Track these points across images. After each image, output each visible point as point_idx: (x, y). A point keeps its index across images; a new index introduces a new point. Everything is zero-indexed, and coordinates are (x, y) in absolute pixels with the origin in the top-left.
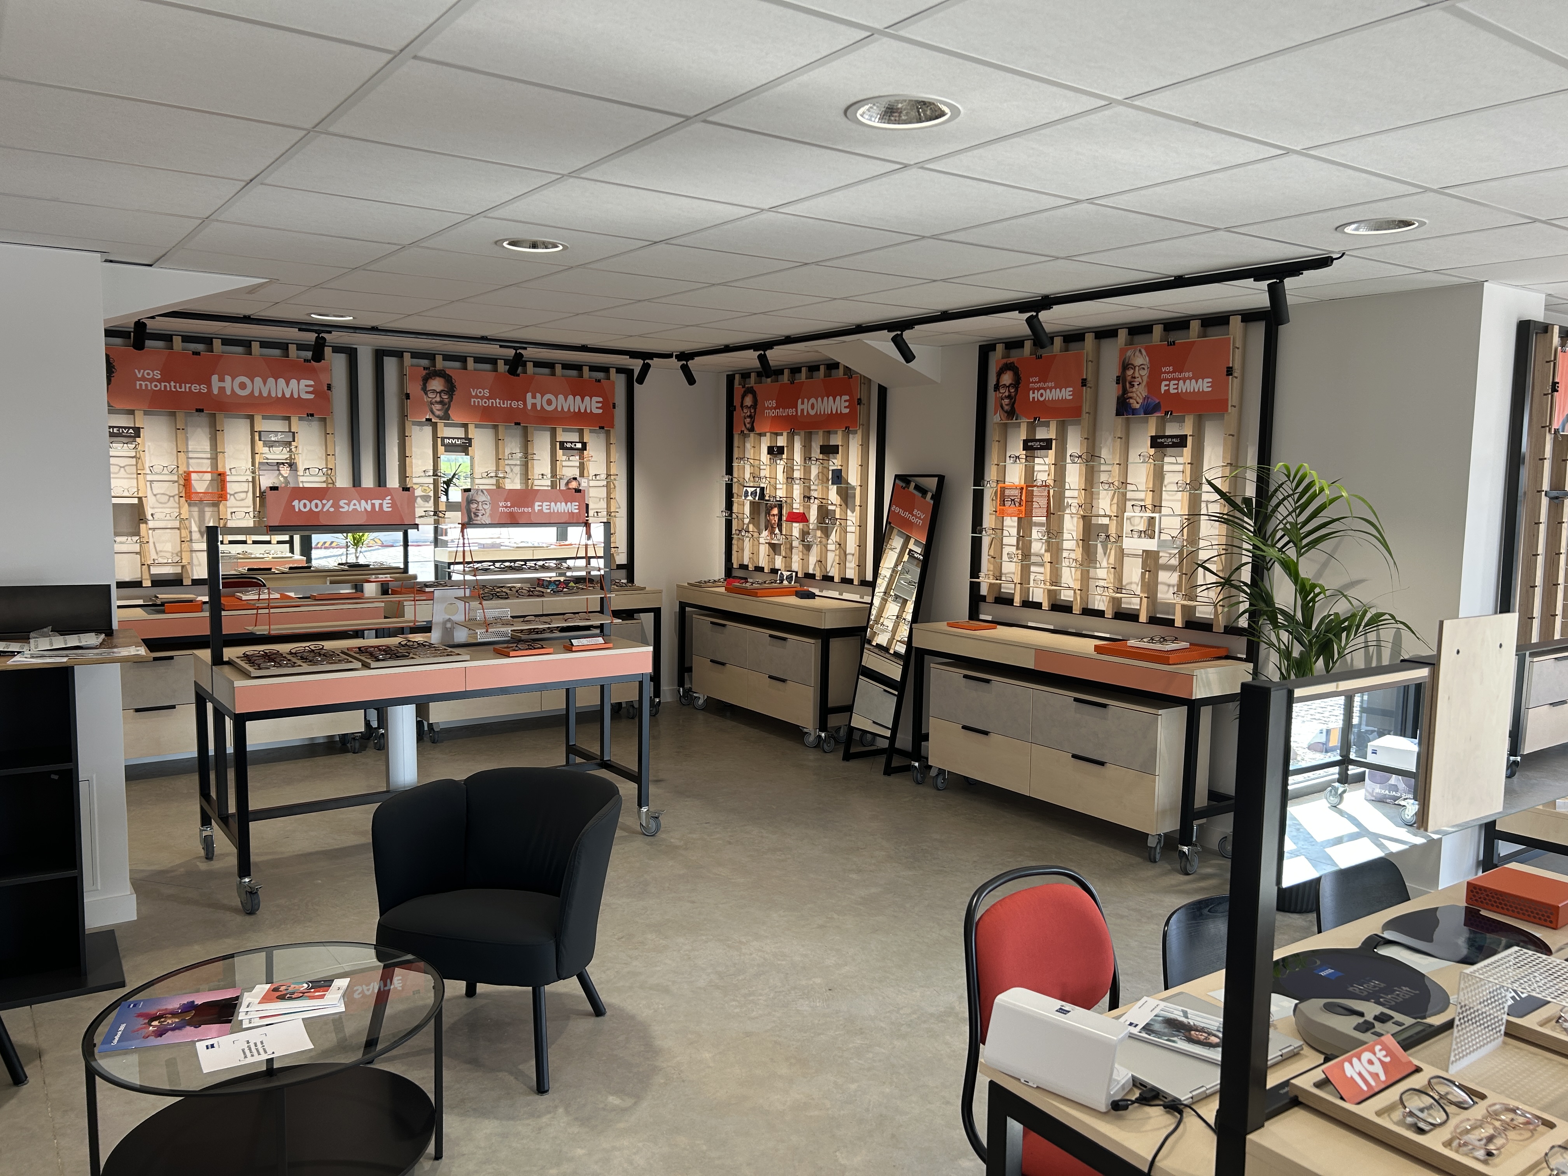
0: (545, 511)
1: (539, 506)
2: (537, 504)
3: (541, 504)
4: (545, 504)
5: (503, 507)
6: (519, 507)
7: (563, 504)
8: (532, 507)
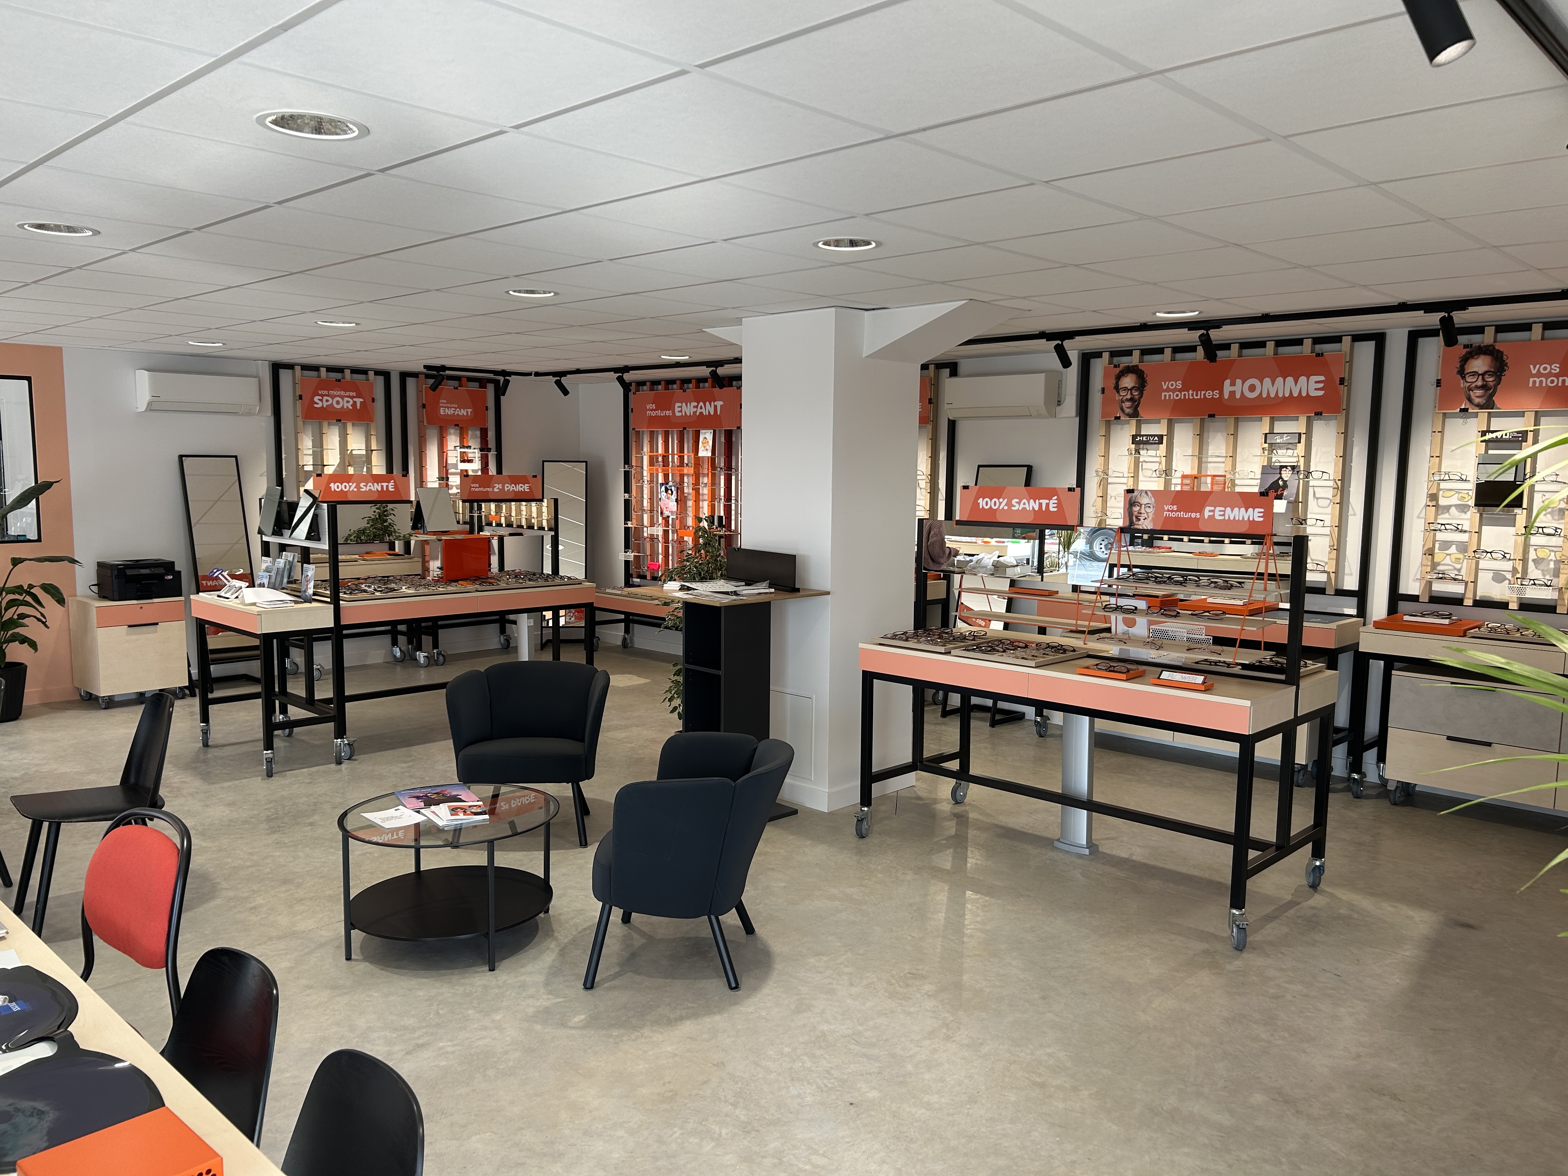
0: (1217, 517)
1: (1210, 511)
2: (1208, 509)
3: (1213, 508)
4: (1218, 509)
5: (1168, 511)
6: (1186, 512)
7: (1243, 510)
8: (1201, 511)
